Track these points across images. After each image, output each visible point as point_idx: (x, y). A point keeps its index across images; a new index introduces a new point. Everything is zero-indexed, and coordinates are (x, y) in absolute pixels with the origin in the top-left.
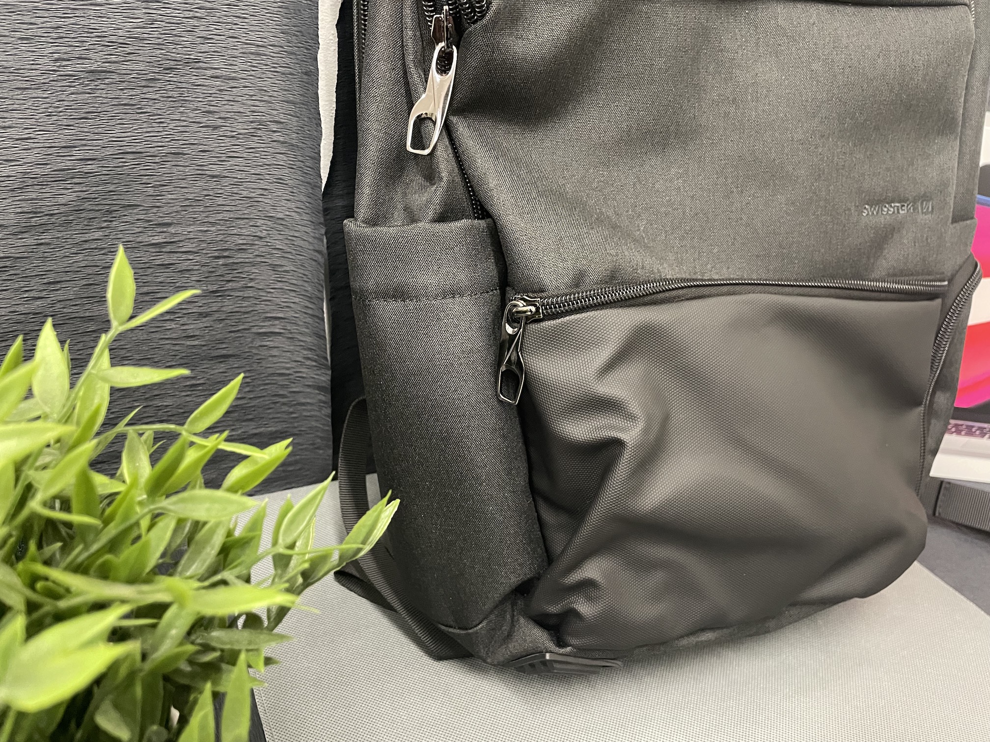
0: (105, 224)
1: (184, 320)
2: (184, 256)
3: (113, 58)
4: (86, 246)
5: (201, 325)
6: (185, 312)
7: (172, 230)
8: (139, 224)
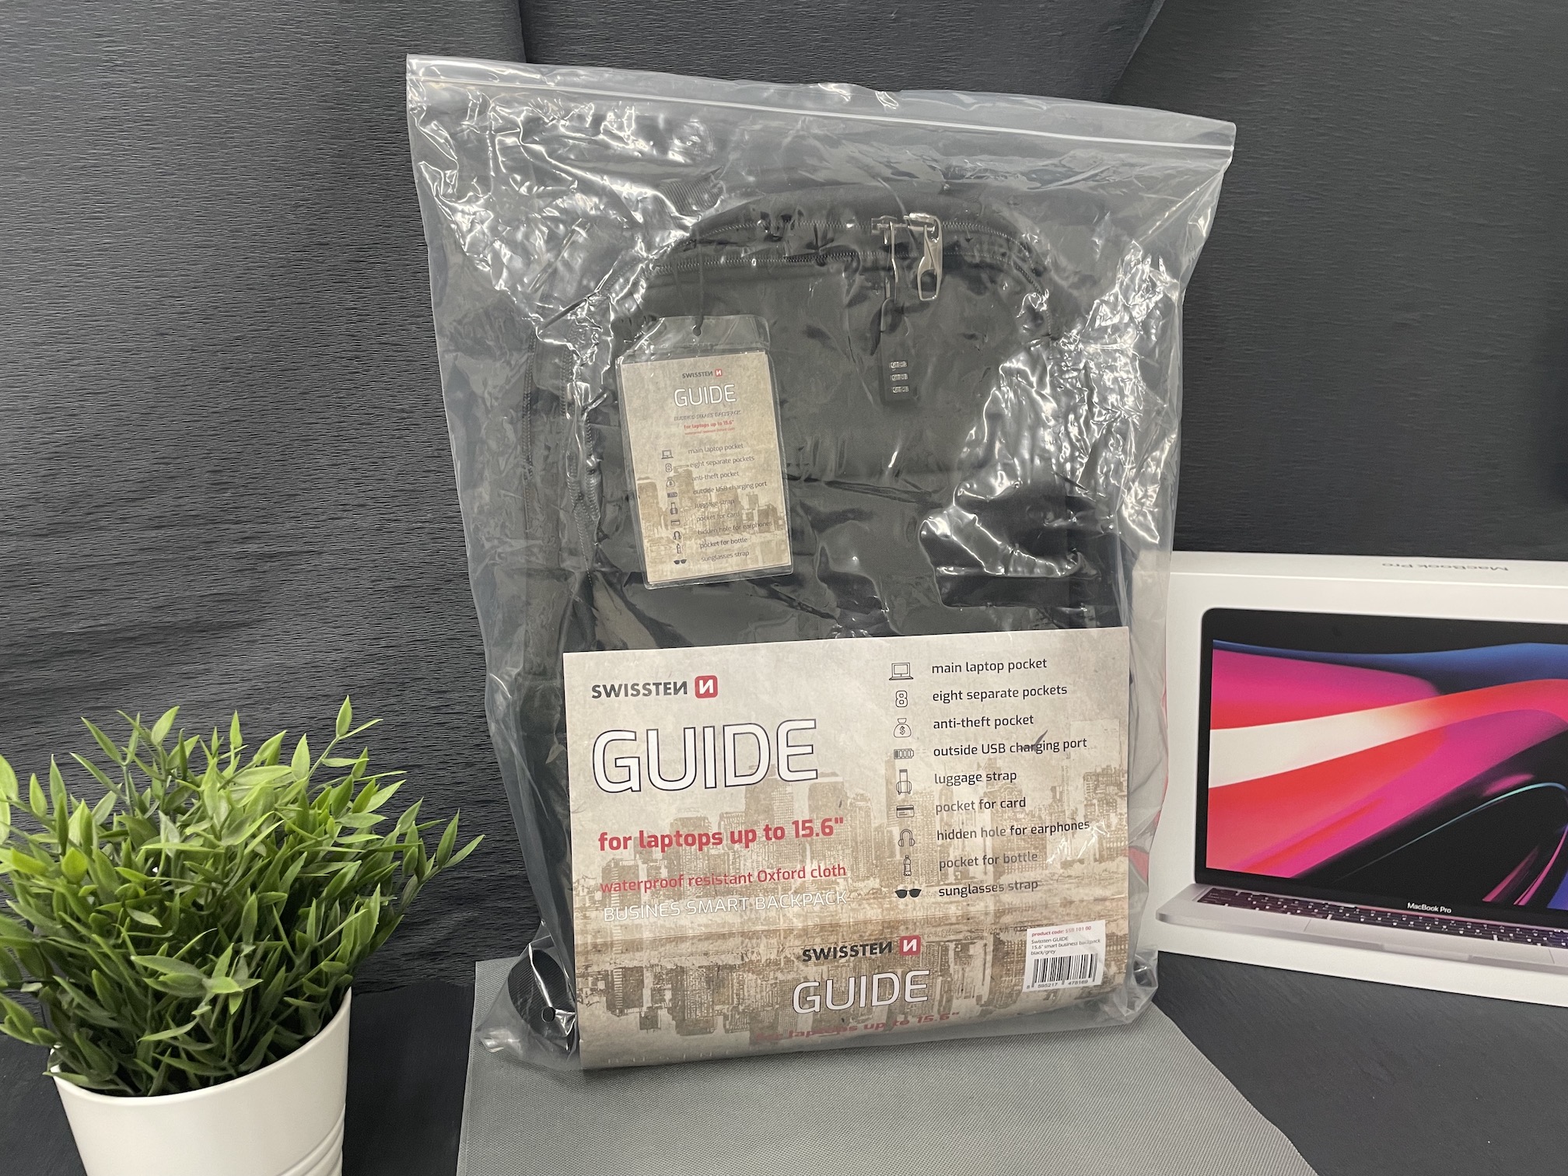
0: (399, 693)
1: (454, 769)
2: (455, 716)
3: (411, 577)
4: (385, 709)
5: (467, 773)
6: (455, 762)
7: (448, 696)
8: (424, 692)
